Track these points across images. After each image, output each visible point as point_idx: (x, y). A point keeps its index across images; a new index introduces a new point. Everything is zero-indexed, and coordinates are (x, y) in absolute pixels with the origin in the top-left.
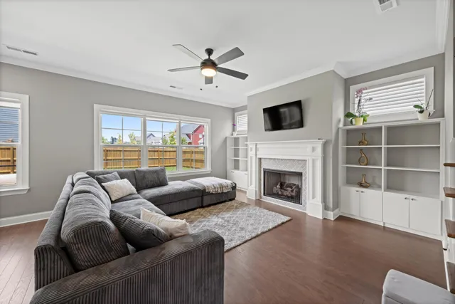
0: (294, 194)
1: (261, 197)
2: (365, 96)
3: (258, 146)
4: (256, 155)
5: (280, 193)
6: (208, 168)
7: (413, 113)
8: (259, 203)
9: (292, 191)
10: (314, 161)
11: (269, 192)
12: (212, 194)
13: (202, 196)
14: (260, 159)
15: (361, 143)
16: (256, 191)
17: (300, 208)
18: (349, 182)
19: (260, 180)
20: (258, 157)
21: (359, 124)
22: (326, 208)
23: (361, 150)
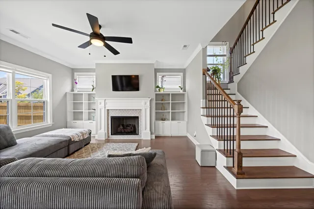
0: (132, 130)
1: (108, 137)
2: (165, 79)
3: (106, 101)
4: (105, 107)
5: (123, 131)
6: (49, 121)
7: (178, 89)
8: (108, 141)
9: (131, 128)
10: (146, 109)
11: (115, 132)
12: (77, 141)
13: (68, 146)
14: (108, 110)
15: (162, 100)
16: (105, 133)
17: (138, 137)
18: (157, 119)
19: (108, 125)
20: (107, 108)
21: (162, 92)
22: (151, 134)
23: (162, 103)
